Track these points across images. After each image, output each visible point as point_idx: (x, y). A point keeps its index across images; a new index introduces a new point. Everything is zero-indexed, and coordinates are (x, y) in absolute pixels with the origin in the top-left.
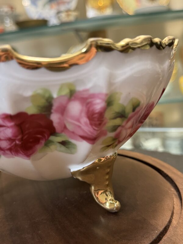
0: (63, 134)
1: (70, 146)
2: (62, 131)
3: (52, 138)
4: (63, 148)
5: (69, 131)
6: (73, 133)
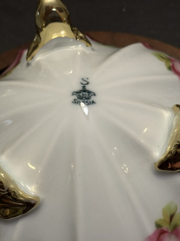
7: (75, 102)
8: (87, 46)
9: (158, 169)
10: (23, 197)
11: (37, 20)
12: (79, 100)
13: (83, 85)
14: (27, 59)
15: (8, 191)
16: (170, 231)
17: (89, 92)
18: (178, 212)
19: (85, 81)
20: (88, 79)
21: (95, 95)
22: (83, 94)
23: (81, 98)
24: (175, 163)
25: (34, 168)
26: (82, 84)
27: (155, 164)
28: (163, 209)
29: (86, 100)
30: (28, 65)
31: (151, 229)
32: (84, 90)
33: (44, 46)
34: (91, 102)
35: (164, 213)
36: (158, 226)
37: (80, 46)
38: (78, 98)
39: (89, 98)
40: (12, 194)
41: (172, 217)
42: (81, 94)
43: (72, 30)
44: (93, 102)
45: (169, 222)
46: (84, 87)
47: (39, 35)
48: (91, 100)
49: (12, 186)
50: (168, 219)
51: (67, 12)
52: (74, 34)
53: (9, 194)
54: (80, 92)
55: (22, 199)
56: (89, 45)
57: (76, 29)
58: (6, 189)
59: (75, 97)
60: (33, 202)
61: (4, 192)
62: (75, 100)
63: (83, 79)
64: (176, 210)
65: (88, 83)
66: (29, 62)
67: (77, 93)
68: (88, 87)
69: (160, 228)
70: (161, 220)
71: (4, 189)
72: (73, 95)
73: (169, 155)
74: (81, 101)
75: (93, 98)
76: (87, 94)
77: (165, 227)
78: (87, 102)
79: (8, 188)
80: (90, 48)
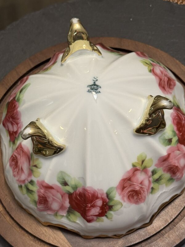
0: (64, 192)
1: (61, 180)
2: (64, 194)
3: (72, 191)
4: (67, 179)
5: (60, 193)
6: (58, 192)
7: (89, 91)
8: (99, 55)
9: (136, 133)
10: (56, 144)
11: (68, 37)
12: (91, 90)
13: (94, 82)
14: (61, 61)
15: (48, 140)
16: (141, 170)
17: (97, 86)
18: (147, 159)
19: (96, 79)
20: (97, 77)
21: (101, 88)
22: (94, 87)
23: (92, 89)
24: (145, 130)
25: (63, 129)
26: (93, 80)
27: (134, 129)
28: (138, 157)
29: (95, 91)
30: (62, 65)
31: (129, 167)
32: (95, 85)
33: (72, 54)
34: (98, 92)
35: (138, 159)
36: (134, 166)
37: (95, 55)
38: (91, 89)
39: (97, 90)
40: (50, 142)
41: (143, 162)
42: (92, 87)
43: (90, 45)
44: (99, 92)
45: (141, 164)
46: (94, 83)
47: (69, 47)
48: (98, 91)
49: (50, 138)
50: (141, 163)
51: (87, 35)
52: (91, 47)
53: (49, 142)
54: (92, 85)
55: (56, 145)
56: (100, 54)
57: (92, 44)
58: (47, 139)
59: (89, 88)
60: (62, 148)
61: (46, 141)
62: (89, 90)
63: (94, 78)
64: (146, 158)
65: (97, 80)
66: (63, 64)
67: (90, 86)
68: (97, 83)
69: (135, 167)
70: (136, 162)
71: (46, 139)
72: (88, 87)
73: (142, 125)
74: (92, 91)
75: (99, 90)
76: (96, 87)
77: (138, 167)
78: (95, 92)
79: (48, 139)
80: (100, 56)
